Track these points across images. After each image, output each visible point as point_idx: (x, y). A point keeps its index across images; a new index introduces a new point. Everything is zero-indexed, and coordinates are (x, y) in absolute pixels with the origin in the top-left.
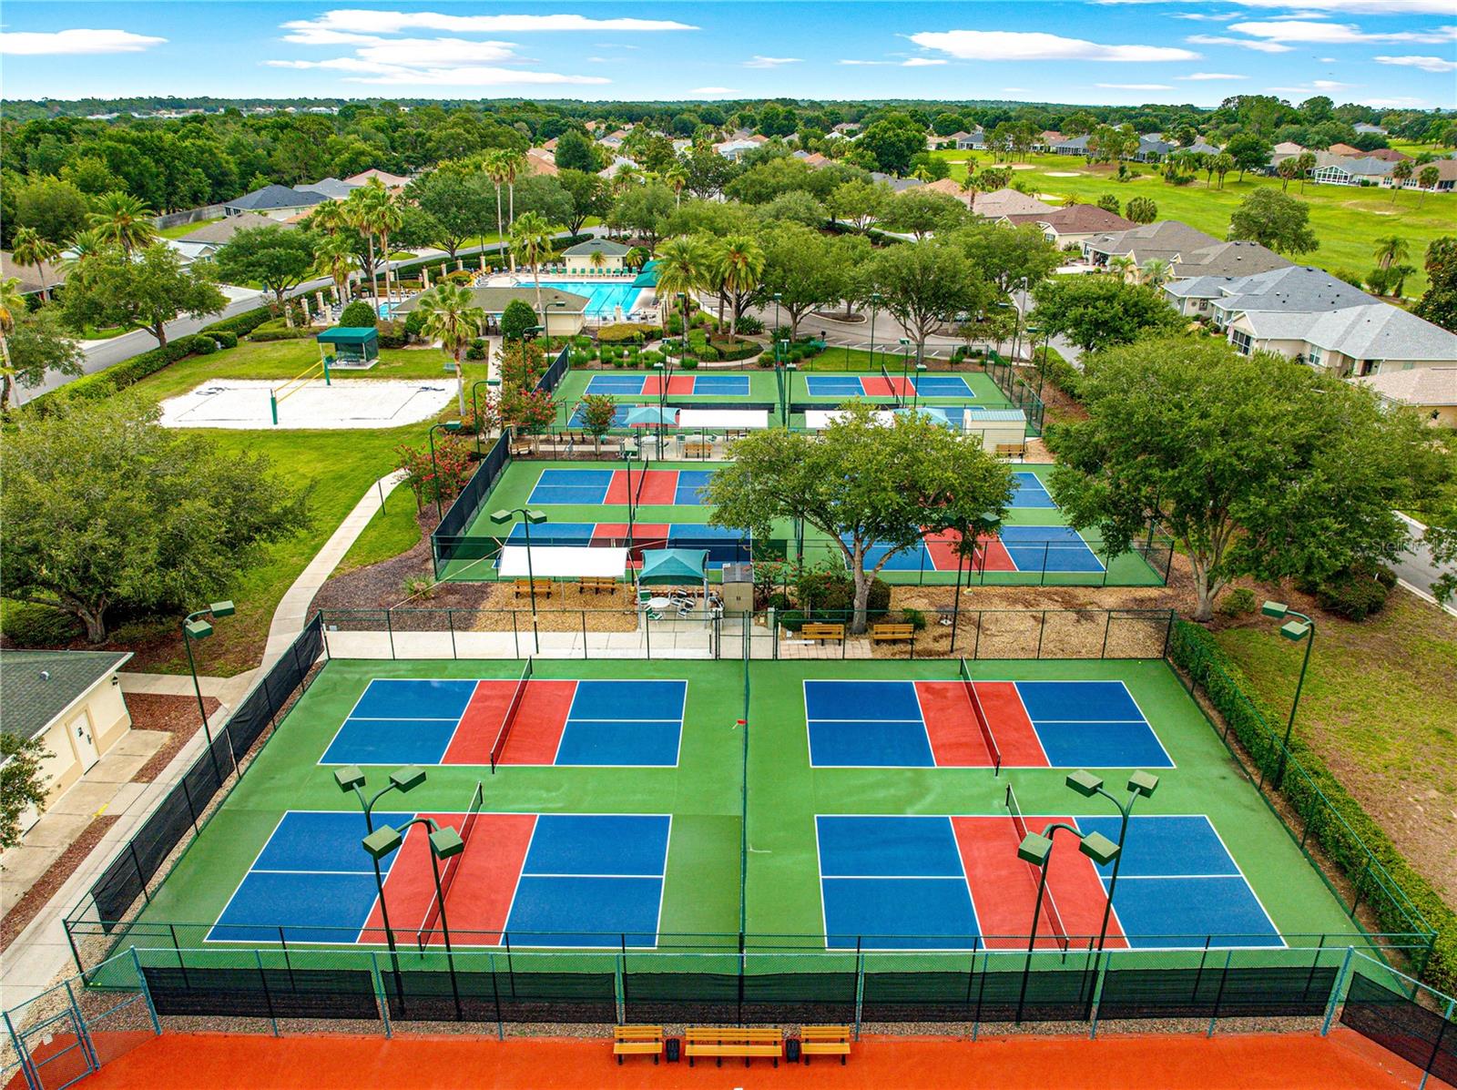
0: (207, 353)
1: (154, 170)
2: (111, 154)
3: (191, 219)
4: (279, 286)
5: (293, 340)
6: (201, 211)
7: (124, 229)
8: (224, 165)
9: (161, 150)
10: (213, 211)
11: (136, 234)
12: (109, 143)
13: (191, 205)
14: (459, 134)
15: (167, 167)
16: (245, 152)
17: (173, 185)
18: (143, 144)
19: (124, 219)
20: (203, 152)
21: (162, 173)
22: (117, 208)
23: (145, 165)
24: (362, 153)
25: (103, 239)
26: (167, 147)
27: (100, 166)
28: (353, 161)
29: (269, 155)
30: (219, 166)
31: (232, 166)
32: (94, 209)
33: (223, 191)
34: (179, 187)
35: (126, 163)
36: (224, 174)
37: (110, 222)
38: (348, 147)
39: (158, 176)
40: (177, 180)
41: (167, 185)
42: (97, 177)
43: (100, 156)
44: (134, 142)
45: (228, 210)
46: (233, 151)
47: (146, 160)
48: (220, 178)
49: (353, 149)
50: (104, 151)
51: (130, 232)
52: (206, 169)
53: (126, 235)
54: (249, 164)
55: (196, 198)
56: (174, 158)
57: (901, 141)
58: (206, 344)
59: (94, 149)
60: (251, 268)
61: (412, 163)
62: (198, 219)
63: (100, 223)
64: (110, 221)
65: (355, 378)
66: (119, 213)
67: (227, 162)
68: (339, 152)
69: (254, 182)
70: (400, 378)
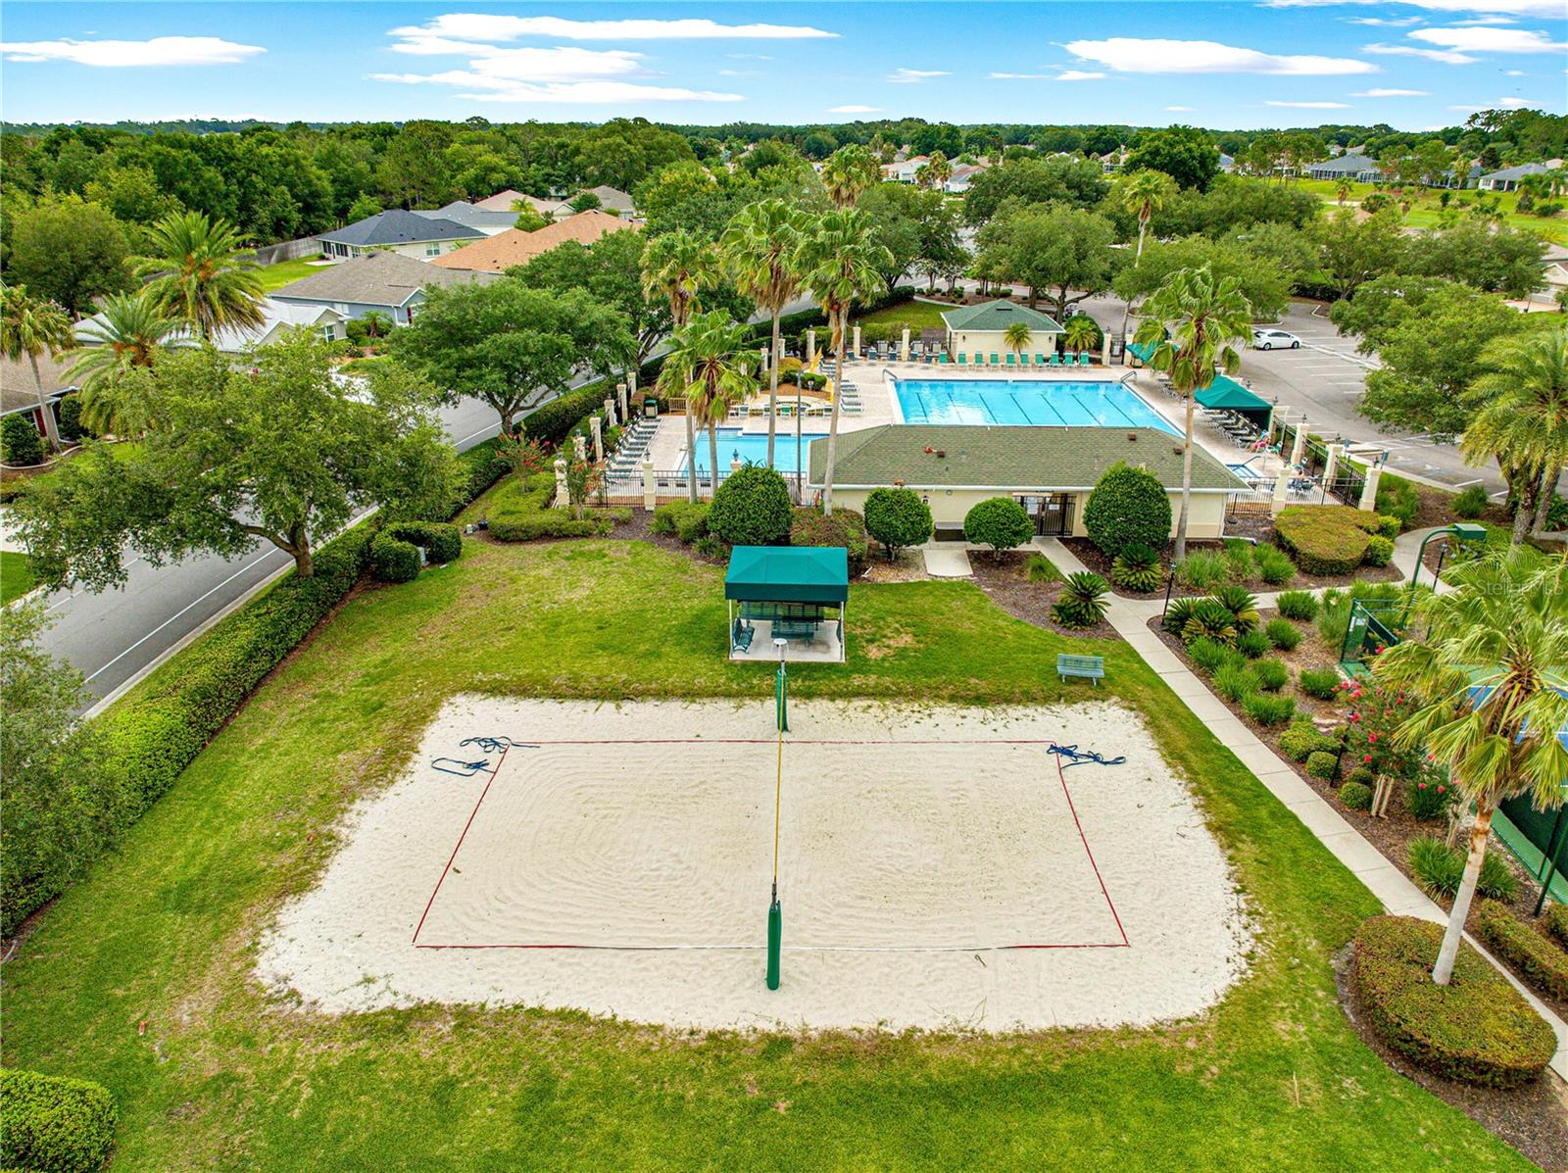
0: (400, 580)
1: (223, 188)
2: (161, 164)
3: (274, 258)
4: (508, 402)
5: (591, 545)
6: (287, 247)
7: (201, 286)
8: (316, 181)
9: (231, 159)
10: (305, 247)
11: (225, 296)
12: (157, 147)
13: (272, 239)
14: (619, 145)
15: (240, 183)
16: (342, 165)
17: (249, 209)
18: (207, 150)
19: (202, 267)
20: (286, 165)
21: (234, 192)
22: (189, 245)
23: (210, 180)
24: (493, 169)
25: (160, 308)
26: (240, 154)
27: (144, 181)
28: (481, 179)
29: (373, 171)
30: (309, 183)
31: (326, 183)
32: (143, 248)
33: (313, 219)
34: (256, 213)
35: (183, 178)
36: (315, 195)
37: (173, 274)
38: (473, 161)
39: (227, 196)
40: (254, 202)
41: (240, 209)
42: (139, 197)
43: (144, 166)
44: (193, 147)
45: (327, 246)
46: (324, 163)
47: (211, 173)
48: (310, 201)
49: (481, 163)
50: (150, 160)
51: (214, 295)
52: (291, 186)
53: (205, 299)
54: (346, 182)
55: (280, 228)
56: (250, 171)
57: (1194, 158)
58: (400, 558)
59: (137, 156)
60: (469, 372)
61: (554, 183)
62: (283, 259)
63: (156, 273)
64: (174, 271)
65: (833, 696)
66: (194, 255)
67: (319, 179)
68: (461, 167)
69: (356, 208)
70: (953, 699)
